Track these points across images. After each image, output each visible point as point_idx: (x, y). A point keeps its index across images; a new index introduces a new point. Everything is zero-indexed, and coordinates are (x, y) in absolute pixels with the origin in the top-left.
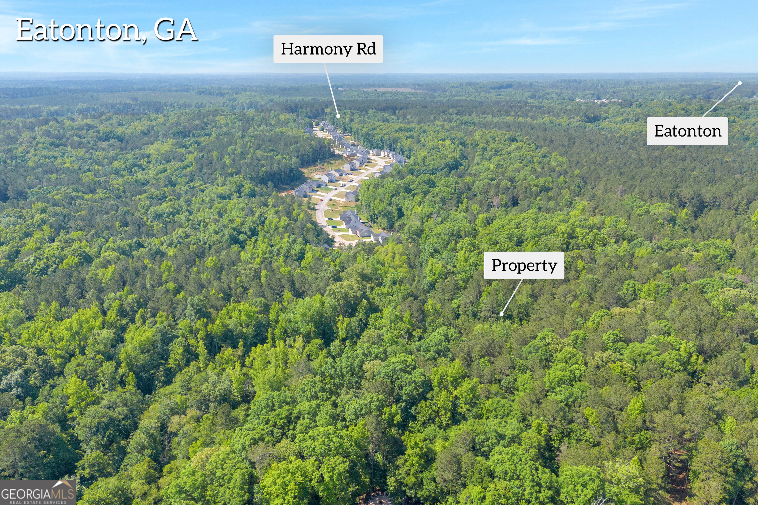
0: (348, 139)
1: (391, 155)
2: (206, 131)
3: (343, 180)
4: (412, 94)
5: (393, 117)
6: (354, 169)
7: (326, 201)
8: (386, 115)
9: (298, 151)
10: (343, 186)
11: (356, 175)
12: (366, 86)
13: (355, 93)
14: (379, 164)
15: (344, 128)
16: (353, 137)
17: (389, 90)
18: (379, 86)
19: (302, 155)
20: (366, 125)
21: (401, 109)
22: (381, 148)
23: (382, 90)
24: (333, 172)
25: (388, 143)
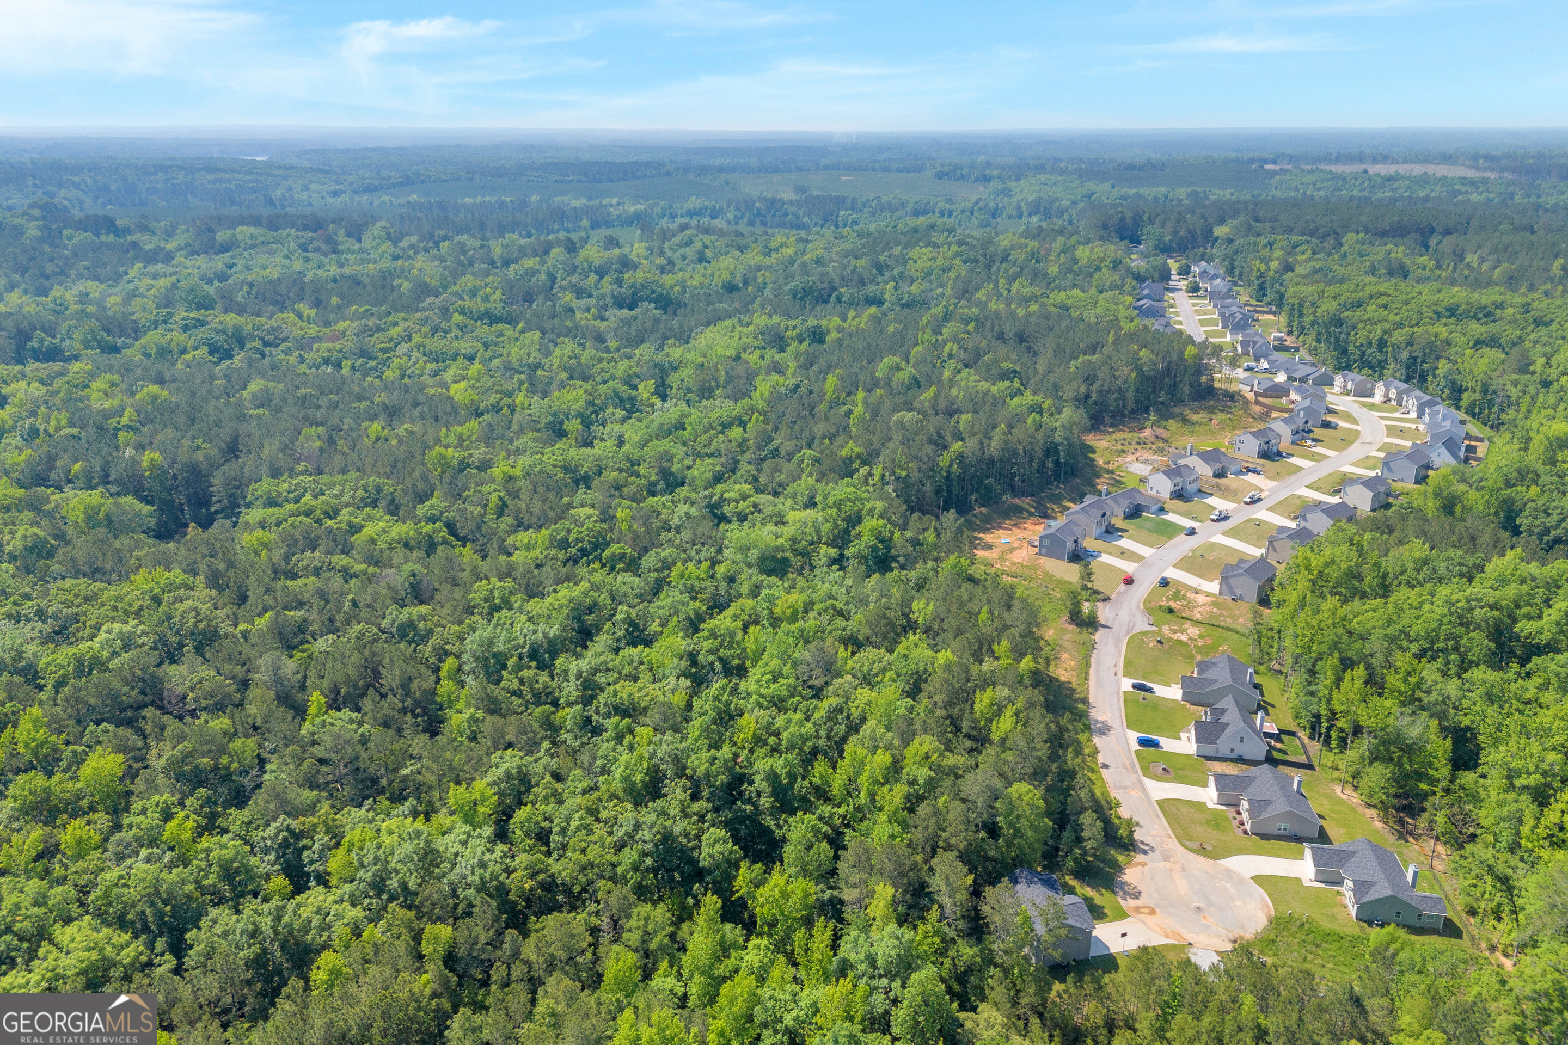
0: (1267, 324)
1: (1411, 403)
2: (871, 289)
3: (1225, 493)
4: (1472, 183)
5: (1423, 260)
6: (1270, 454)
7: (1145, 585)
8: (1399, 252)
9: (1089, 379)
10: (1223, 518)
11: (1276, 476)
12: (1339, 159)
13: (1309, 179)
14: (1366, 436)
15: (1262, 287)
16: (1282, 320)
17: (1402, 169)
18: (1375, 160)
19: (1100, 392)
20: (1331, 290)
21: (1447, 232)
22: (1377, 369)
23: (1384, 169)
24: (1194, 462)
25: (1405, 355)
